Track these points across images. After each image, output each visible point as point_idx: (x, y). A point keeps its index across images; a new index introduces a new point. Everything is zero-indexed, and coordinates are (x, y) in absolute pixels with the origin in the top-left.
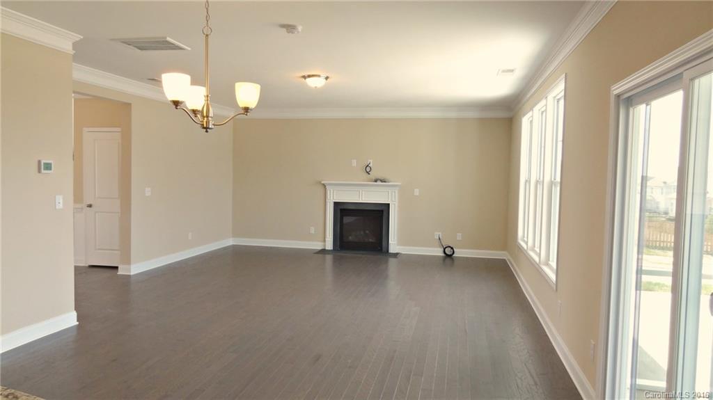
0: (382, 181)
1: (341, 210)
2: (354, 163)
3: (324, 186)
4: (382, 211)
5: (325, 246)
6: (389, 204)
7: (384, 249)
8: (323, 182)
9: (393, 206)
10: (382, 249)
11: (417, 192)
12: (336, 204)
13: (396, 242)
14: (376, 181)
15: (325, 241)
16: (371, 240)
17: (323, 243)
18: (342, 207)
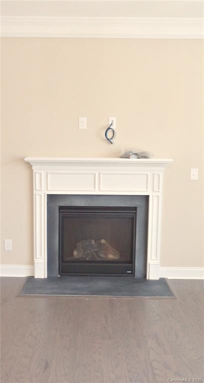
0: (139, 156)
1: (61, 208)
2: (83, 123)
3: (29, 165)
4: (135, 209)
5: (33, 271)
6: (147, 197)
7: (138, 274)
8: (27, 159)
9: (155, 199)
10: (133, 273)
11: (194, 174)
12: (51, 198)
13: (158, 262)
14: (126, 156)
15: (32, 263)
16: (111, 257)
17: (29, 267)
18: (63, 204)
